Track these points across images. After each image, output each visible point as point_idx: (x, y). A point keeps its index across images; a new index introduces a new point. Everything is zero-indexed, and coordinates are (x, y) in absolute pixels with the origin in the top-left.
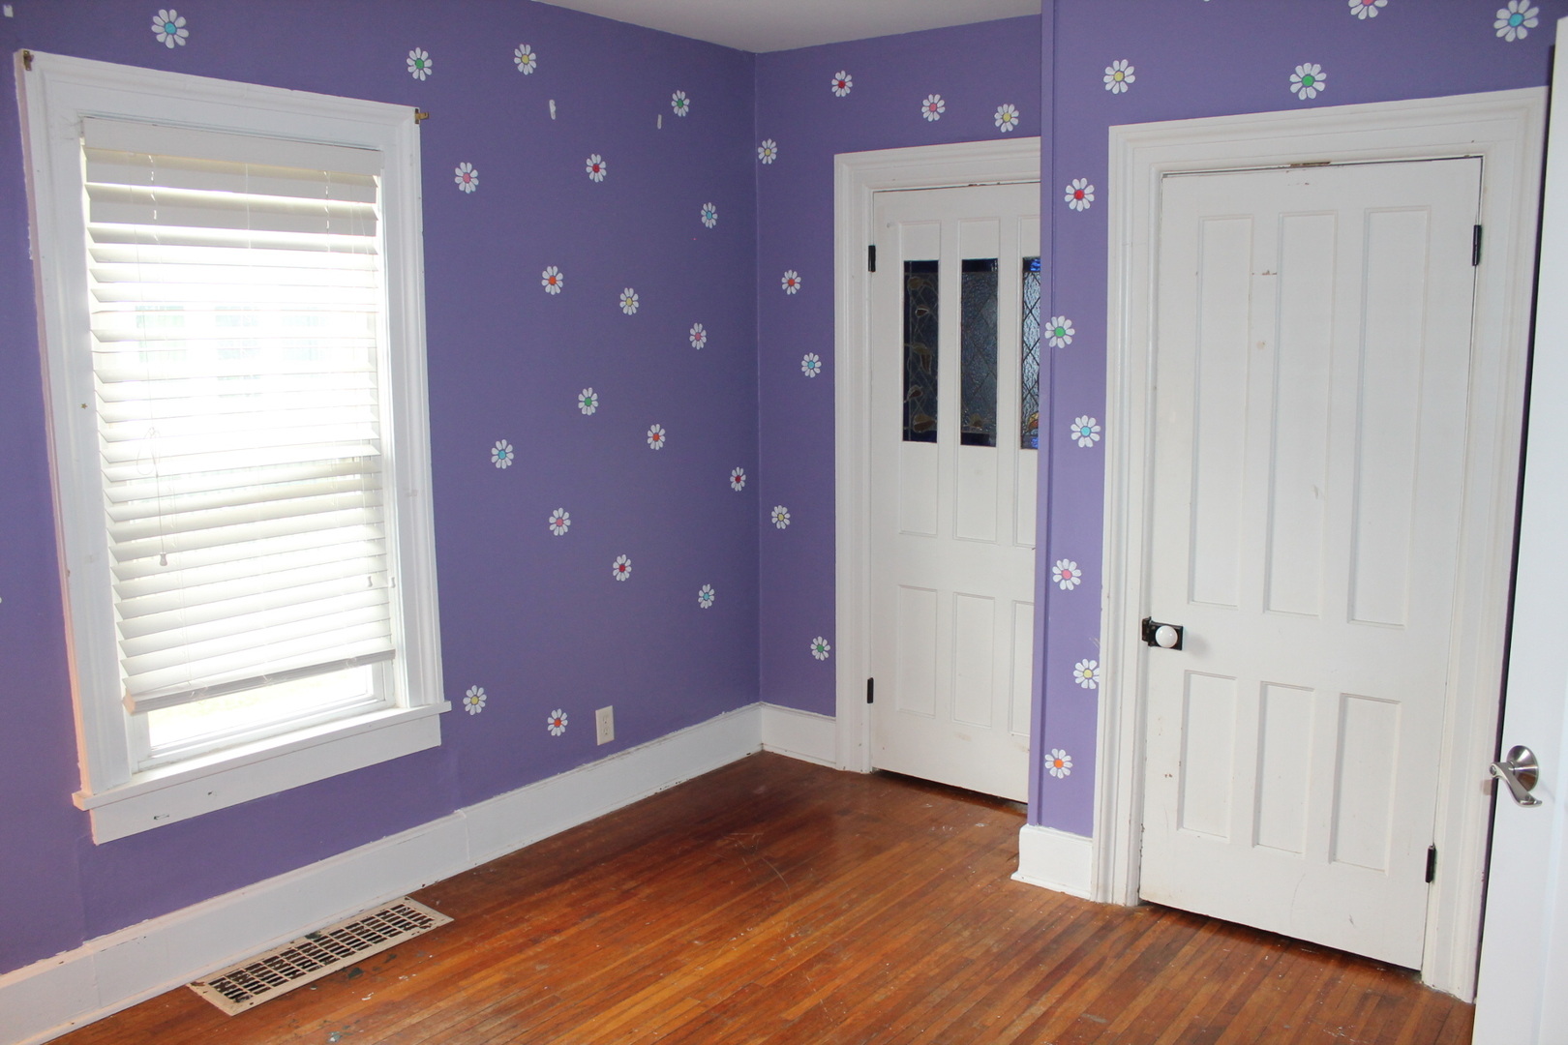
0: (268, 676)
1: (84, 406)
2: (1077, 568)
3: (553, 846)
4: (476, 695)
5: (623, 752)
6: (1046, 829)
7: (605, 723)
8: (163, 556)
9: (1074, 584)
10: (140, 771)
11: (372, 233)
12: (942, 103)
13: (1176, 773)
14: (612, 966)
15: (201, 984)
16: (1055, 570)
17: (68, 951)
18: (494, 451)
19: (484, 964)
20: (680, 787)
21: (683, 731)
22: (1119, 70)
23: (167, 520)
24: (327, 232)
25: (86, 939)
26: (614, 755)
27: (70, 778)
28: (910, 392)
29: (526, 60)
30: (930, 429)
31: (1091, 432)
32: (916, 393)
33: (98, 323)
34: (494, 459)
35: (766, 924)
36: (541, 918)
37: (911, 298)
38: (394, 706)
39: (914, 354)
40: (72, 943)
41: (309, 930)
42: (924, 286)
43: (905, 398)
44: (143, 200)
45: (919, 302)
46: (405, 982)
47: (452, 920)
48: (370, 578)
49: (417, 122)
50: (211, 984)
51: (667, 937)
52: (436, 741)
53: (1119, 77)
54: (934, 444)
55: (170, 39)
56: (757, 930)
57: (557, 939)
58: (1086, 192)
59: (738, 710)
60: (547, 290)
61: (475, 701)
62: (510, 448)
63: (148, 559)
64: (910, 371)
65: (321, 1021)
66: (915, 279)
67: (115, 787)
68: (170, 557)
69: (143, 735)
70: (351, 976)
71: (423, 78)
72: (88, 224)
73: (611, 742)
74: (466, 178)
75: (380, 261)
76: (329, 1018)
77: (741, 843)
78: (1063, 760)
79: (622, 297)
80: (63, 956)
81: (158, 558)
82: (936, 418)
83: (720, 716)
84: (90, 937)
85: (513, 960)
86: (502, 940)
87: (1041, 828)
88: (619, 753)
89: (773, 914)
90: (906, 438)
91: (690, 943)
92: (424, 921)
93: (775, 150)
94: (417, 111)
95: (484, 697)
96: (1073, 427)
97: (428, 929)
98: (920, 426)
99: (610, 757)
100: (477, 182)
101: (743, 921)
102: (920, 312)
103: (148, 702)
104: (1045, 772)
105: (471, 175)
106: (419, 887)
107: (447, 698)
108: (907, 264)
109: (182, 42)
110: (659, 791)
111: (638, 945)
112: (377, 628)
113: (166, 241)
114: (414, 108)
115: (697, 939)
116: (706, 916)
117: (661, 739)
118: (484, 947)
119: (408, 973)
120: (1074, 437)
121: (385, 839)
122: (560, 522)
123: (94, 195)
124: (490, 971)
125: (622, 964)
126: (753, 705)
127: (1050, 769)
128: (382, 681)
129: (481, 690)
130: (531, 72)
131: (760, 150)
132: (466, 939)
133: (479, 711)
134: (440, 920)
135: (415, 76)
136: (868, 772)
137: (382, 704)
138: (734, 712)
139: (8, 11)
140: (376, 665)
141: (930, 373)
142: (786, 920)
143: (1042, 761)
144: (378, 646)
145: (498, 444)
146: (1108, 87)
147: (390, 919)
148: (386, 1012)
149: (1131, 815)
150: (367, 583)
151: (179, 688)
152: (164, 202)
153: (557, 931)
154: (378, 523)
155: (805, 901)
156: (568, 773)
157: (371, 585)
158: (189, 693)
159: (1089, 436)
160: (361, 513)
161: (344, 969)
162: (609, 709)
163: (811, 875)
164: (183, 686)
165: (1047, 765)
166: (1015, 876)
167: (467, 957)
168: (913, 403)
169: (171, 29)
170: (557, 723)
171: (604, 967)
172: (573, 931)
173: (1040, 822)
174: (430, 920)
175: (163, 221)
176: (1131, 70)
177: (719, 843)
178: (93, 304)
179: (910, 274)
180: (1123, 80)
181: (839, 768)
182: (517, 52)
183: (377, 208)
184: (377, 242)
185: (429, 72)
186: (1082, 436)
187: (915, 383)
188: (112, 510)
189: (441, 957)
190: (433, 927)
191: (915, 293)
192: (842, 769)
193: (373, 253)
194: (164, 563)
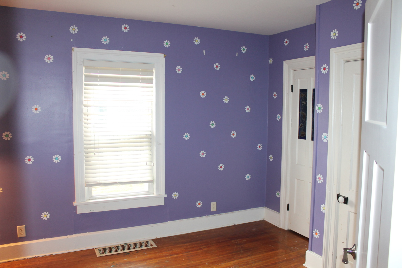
0: (118, 183)
1: (81, 120)
2: (322, 177)
3: (193, 234)
4: (176, 194)
5: (219, 214)
6: (313, 252)
7: (214, 206)
8: (95, 153)
9: (321, 182)
10: (89, 200)
11: (152, 83)
12: (308, 46)
13: (345, 242)
14: (182, 265)
15: (97, 249)
16: (317, 177)
17: (70, 235)
18: (184, 135)
19: (155, 258)
20: (235, 226)
21: (238, 211)
22: (334, 33)
23: (96, 146)
24: (141, 83)
25: (74, 234)
26: (216, 215)
27: (73, 199)
28: (300, 125)
29: (197, 41)
30: (304, 136)
31: (326, 138)
32: (301, 126)
33: (85, 103)
34: (184, 137)
35: (227, 263)
36: (176, 250)
37: (301, 99)
38: (153, 194)
39: (301, 115)
40: (71, 234)
41: (125, 243)
42: (304, 96)
43: (299, 127)
44: (96, 77)
45: (303, 100)
46: (136, 258)
47: (157, 247)
48: (146, 163)
49: (164, 57)
50: (99, 249)
51: (201, 261)
52: (163, 203)
53: (334, 34)
54: (305, 140)
55: (105, 42)
56: (224, 264)
57: (176, 256)
58: (326, 68)
59: (257, 208)
60: (201, 96)
61: (175, 195)
62: (189, 135)
63: (92, 153)
64: (300, 120)
65: (113, 262)
66: (302, 94)
67: (82, 202)
68: (96, 154)
69: (90, 192)
70: (127, 254)
71: (168, 47)
72: (84, 82)
73: (215, 211)
74: (179, 70)
75: (154, 89)
76: (115, 262)
77: (238, 242)
78: (318, 233)
79: (224, 98)
80: (69, 236)
81: (94, 154)
82: (306, 133)
83: (251, 209)
84: (75, 233)
85: (162, 258)
86: (163, 254)
87: (312, 252)
88: (218, 214)
89: (231, 261)
90: (299, 138)
91: (205, 263)
92: (151, 245)
93: (272, 60)
94: (164, 55)
95: (178, 195)
96: (322, 136)
97: (150, 248)
98: (302, 136)
99: (215, 215)
100: (182, 71)
101: (222, 261)
102: (303, 103)
103: (90, 185)
104: (313, 235)
105: (180, 69)
106: (155, 238)
107: (166, 193)
108: (300, 90)
109: (108, 43)
110: (229, 226)
111: (193, 261)
112: (149, 175)
113: (100, 85)
114: (164, 54)
115: (207, 263)
116: (215, 258)
117: (231, 212)
118: (159, 254)
119: (138, 256)
120: (322, 139)
121: (148, 225)
122: (203, 154)
123: (86, 76)
124: (155, 260)
125: (185, 265)
126: (262, 207)
127: (314, 235)
128: (150, 187)
129: (177, 193)
130: (198, 44)
131: (269, 60)
132: (156, 252)
133: (176, 198)
134: (154, 246)
135: (166, 47)
136: (287, 230)
137: (150, 193)
138: (256, 208)
139: (72, 40)
140: (149, 183)
141: (305, 120)
142: (233, 263)
143: (312, 232)
144: (149, 179)
145: (185, 134)
146: (332, 38)
147: (144, 243)
148: (127, 264)
149: (333, 252)
150: (146, 164)
151: (97, 182)
152: (101, 77)
153: (177, 254)
154: (151, 150)
155: (241, 260)
156: (201, 217)
157: (147, 164)
158: (99, 184)
159: (326, 139)
160: (147, 148)
161: (126, 252)
162: (215, 203)
163: (249, 253)
164: (98, 182)
165: (314, 234)
166: (304, 265)
167: (153, 255)
168: (301, 128)
169: (105, 40)
170: (199, 204)
171: (181, 264)
172: (181, 255)
173: (311, 250)
174: (152, 246)
175: (100, 81)
176: (337, 32)
177: (233, 241)
178: (84, 99)
179: (301, 93)
180: (335, 35)
181: (280, 227)
182: (194, 39)
183: (154, 77)
184: (153, 85)
185: (169, 45)
186: (324, 138)
187: (301, 123)
188: (85, 142)
189: (147, 254)
190: (151, 247)
191: (302, 98)
192: (280, 228)
193: (152, 87)
194: (95, 155)
